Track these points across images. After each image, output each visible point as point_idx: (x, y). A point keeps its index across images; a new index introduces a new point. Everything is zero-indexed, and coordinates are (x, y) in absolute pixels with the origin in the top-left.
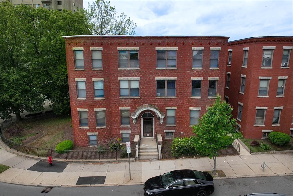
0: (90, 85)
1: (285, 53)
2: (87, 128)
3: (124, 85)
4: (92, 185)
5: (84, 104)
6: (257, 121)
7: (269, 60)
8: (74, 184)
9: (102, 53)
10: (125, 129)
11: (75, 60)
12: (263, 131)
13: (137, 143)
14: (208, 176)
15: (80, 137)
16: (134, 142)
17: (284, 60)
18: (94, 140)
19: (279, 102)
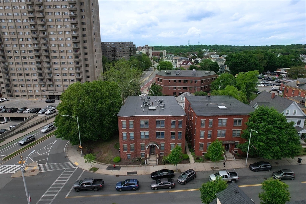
0: (128, 135)
1: (211, 121)
2: (127, 152)
3: (142, 134)
4: (132, 175)
5: (125, 142)
6: (200, 148)
7: (204, 124)
8: (126, 174)
9: (133, 122)
10: (142, 151)
11: (122, 125)
12: (203, 153)
13: (148, 158)
14: (172, 171)
15: (123, 155)
16: (147, 157)
17: (210, 124)
18: (129, 157)
19: (209, 141)
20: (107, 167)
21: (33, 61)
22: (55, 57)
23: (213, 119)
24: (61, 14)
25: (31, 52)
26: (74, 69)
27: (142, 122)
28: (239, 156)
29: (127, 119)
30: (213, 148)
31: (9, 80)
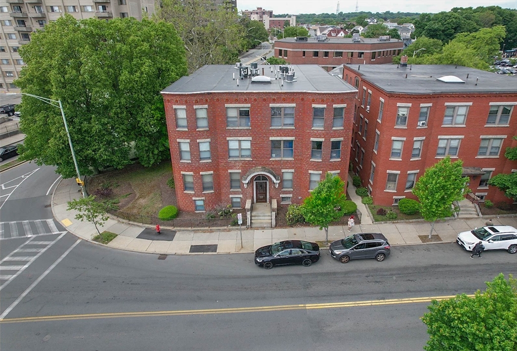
0: (195, 147)
1: (425, 110)
2: (193, 192)
4: (205, 253)
5: (188, 167)
6: (389, 185)
7: (404, 119)
8: (188, 252)
9: (207, 112)
10: (235, 193)
11: (176, 119)
12: (394, 197)
13: (248, 210)
15: (185, 201)
16: (246, 207)
17: (421, 118)
18: (200, 206)
19: (414, 165)
20: (140, 231)
23: (430, 105)
27: (233, 114)
28: (489, 207)
29: (190, 100)
30: (436, 183)
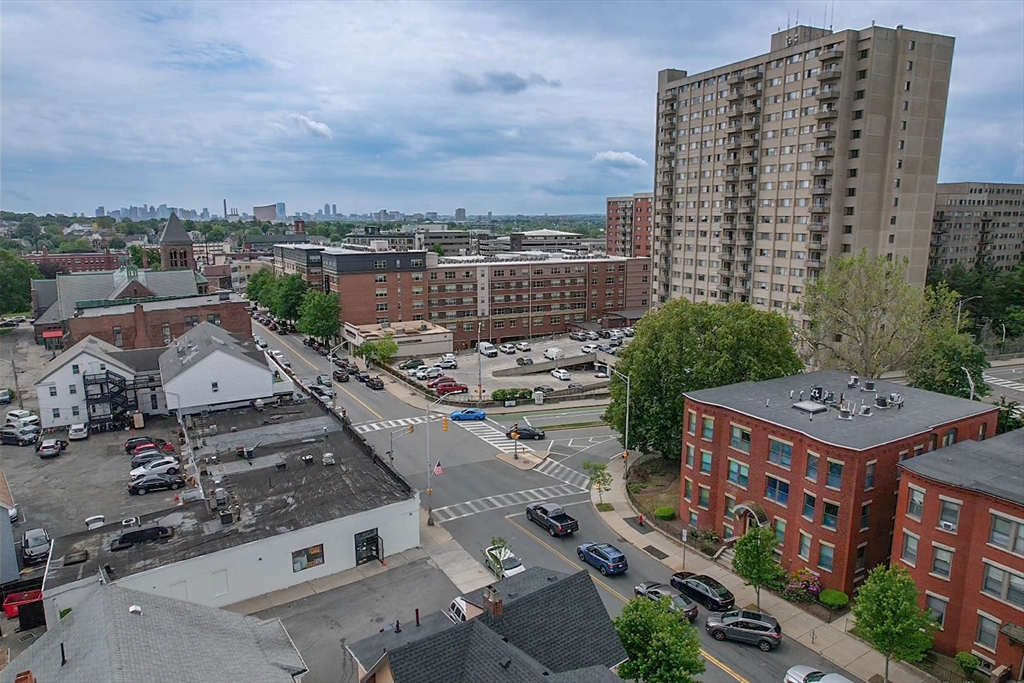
0: (699, 455)
1: (955, 508)
2: (691, 503)
3: (734, 467)
4: (651, 556)
5: (691, 473)
7: (920, 508)
8: (642, 547)
9: (714, 424)
10: (729, 522)
18: (694, 520)
21: (715, 242)
22: (765, 235)
24: (796, 116)
25: (717, 219)
26: (805, 273)
27: (736, 434)
29: (703, 408)
31: (666, 286)
